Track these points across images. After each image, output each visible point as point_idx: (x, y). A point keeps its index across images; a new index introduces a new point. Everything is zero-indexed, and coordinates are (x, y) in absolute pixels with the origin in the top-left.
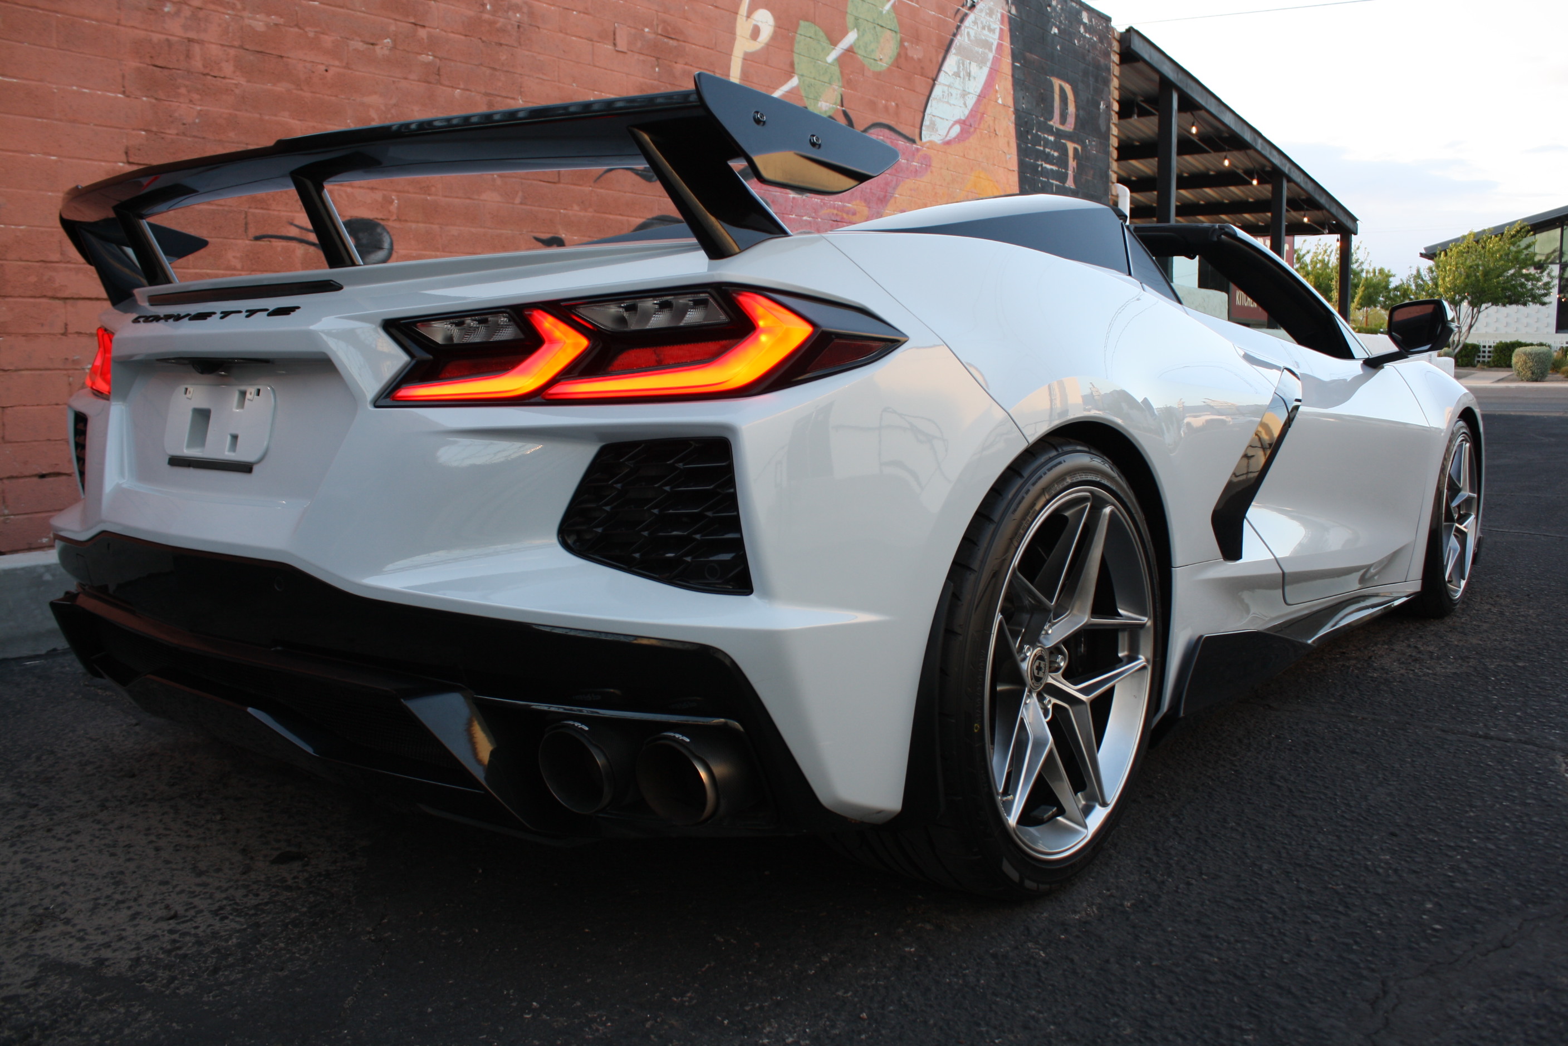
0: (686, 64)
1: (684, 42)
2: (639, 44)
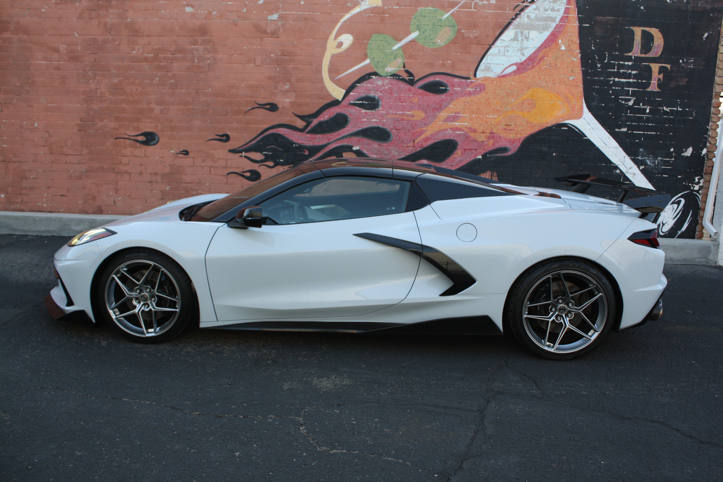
0: (295, 64)
1: (294, 56)
2: (268, 61)
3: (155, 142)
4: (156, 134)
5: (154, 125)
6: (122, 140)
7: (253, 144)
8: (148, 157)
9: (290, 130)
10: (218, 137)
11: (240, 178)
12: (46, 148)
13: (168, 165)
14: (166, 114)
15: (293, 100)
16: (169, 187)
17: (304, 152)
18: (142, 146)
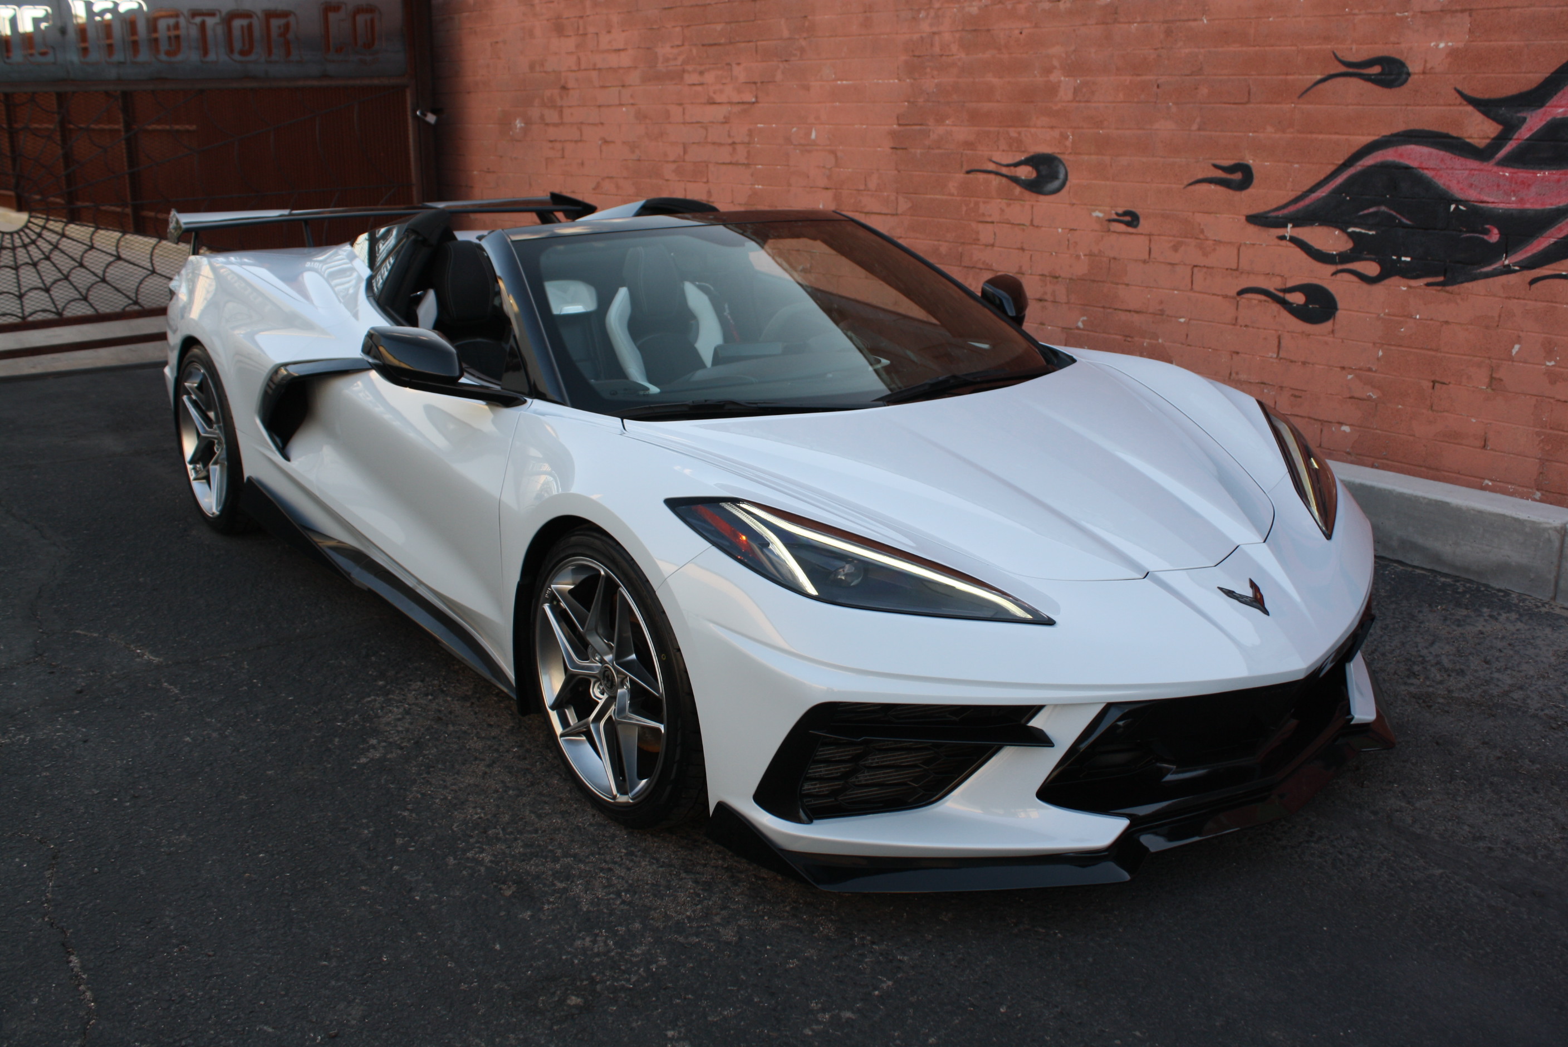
3: (1056, 184)
4: (1060, 161)
5: (1056, 133)
6: (982, 176)
7: (1319, 200)
8: (1037, 227)
9: (1442, 153)
10: (1220, 174)
11: (1275, 307)
12: (830, 194)
13: (1085, 255)
14: (1087, 101)
15: (1461, 45)
16: (1085, 318)
17: (1487, 232)
18: (1027, 194)
